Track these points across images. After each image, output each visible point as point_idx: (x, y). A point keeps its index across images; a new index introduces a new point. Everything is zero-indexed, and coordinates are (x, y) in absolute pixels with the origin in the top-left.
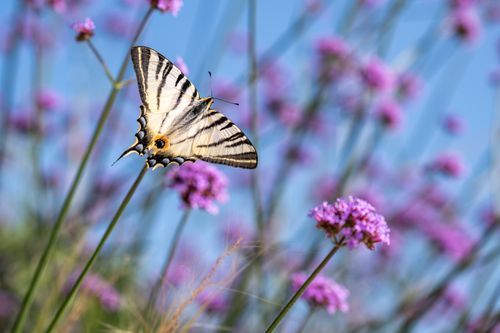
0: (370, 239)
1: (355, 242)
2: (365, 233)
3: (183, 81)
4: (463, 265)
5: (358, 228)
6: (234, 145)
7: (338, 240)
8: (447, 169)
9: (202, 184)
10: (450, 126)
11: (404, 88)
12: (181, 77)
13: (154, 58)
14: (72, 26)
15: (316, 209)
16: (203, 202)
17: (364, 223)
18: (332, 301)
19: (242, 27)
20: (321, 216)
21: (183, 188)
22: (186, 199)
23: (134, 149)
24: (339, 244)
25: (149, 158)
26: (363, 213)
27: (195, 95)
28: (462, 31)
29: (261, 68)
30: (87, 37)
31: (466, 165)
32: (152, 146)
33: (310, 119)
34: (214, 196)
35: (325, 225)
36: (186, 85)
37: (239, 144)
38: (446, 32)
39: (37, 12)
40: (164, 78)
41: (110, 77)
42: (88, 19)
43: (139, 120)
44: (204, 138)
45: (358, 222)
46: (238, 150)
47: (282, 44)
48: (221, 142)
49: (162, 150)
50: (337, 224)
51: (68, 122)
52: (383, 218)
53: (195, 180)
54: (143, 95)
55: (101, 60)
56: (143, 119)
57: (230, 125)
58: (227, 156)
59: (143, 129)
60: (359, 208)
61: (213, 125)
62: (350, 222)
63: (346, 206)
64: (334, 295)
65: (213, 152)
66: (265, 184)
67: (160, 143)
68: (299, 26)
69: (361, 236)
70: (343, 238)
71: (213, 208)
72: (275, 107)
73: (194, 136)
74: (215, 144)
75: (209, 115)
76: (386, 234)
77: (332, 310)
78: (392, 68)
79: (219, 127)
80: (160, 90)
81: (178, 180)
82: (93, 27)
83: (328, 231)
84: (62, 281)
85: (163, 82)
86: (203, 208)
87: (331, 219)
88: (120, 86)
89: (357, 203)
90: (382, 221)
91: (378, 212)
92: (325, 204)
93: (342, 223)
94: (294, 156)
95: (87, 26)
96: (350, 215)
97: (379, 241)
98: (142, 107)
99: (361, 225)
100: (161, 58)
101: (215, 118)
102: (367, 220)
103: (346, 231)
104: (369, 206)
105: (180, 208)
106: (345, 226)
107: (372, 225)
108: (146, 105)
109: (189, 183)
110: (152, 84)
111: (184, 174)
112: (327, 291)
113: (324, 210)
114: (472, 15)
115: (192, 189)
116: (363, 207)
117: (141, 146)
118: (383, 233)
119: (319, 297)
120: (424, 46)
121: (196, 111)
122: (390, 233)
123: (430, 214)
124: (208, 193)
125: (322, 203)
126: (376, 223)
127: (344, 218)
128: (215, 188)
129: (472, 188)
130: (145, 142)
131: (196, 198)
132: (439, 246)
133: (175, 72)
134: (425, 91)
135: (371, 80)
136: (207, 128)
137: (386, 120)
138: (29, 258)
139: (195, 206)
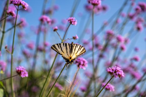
0: (120, 76)
1: (117, 76)
4: (139, 81)
5: (117, 73)
8: (136, 59)
9: (82, 63)
10: (136, 50)
11: (126, 41)
14: (53, 28)
15: (108, 69)
17: (118, 72)
19: (90, 28)
21: (78, 64)
22: (79, 66)
24: (113, 77)
28: (139, 29)
29: (94, 37)
30: (56, 30)
31: (140, 59)
33: (105, 48)
34: (85, 66)
35: (110, 72)
38: (135, 29)
40: (61, 47)
41: (61, 39)
42: (56, 26)
45: (117, 72)
47: (99, 32)
50: (112, 72)
53: (80, 62)
55: (59, 35)
60: (117, 69)
62: (115, 72)
63: (114, 68)
64: (111, 88)
66: (95, 63)
68: (103, 28)
69: (118, 75)
71: (84, 68)
72: (97, 46)
77: (111, 91)
78: (123, 37)
82: (57, 28)
83: (111, 74)
86: (82, 68)
87: (111, 71)
90: (122, 72)
91: (122, 70)
92: (110, 68)
93: (114, 72)
94: (101, 56)
95: (56, 28)
96: (115, 70)
97: (122, 76)
99: (118, 73)
102: (119, 71)
103: (115, 74)
104: (120, 68)
106: (114, 73)
111: (78, 61)
112: (110, 87)
113: (110, 69)
114: (141, 25)
115: (80, 64)
116: (118, 68)
118: (123, 74)
119: (108, 88)
120: (131, 32)
122: (124, 74)
123: (131, 69)
124: (83, 65)
125: (109, 67)
126: (121, 72)
127: (114, 71)
128: (85, 64)
129: (141, 64)
131: (81, 66)
132: (134, 76)
134: (130, 42)
135: (119, 40)
137: (122, 49)
139: (80, 68)
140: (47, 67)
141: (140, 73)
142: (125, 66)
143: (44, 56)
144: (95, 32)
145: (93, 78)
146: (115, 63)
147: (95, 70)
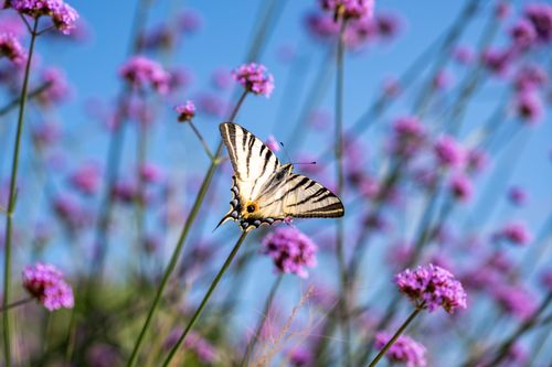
0: (448, 303)
1: (435, 305)
2: (444, 298)
3: (266, 151)
4: (527, 326)
5: (437, 293)
6: (320, 200)
7: (420, 303)
8: (514, 237)
9: (294, 251)
10: (515, 197)
11: (474, 162)
12: (263, 148)
13: (239, 132)
14: (174, 108)
15: (400, 276)
16: (294, 267)
17: (443, 288)
18: (411, 356)
19: (327, 106)
20: (404, 282)
21: (277, 254)
22: (279, 264)
23: (230, 215)
24: (421, 307)
25: (242, 222)
26: (442, 280)
27: (277, 163)
28: (526, 112)
29: (343, 145)
30: (188, 117)
31: (530, 234)
32: (245, 212)
33: (388, 192)
34: (304, 261)
35: (408, 290)
36: (268, 155)
37: (324, 198)
38: (512, 114)
39: (142, 93)
40: (250, 149)
41: (209, 154)
42: (188, 102)
43: (232, 190)
44: (291, 199)
45: (437, 287)
46: (325, 203)
47: (362, 125)
48: (307, 200)
49: (253, 214)
50: (418, 289)
51: (167, 193)
52: (460, 284)
53: (287, 247)
54: (234, 166)
55: (200, 138)
56: (236, 188)
57: (313, 184)
58: (316, 210)
59: (237, 197)
60: (439, 275)
61: (297, 186)
62: (430, 288)
63: (427, 273)
64: (412, 351)
65: (302, 209)
66: (348, 251)
67: (251, 209)
68: (378, 107)
69: (441, 300)
70: (424, 302)
71: (303, 273)
72: (354, 179)
73: (282, 198)
74: (302, 202)
75: (292, 179)
76: (463, 298)
77: (410, 364)
78: (463, 146)
79: (303, 187)
80: (248, 160)
81: (272, 247)
82: (194, 109)
83: (411, 296)
84: (163, 339)
85: (250, 153)
86: (294, 273)
87: (413, 285)
88: (217, 162)
89: (436, 270)
90: (459, 287)
91: (456, 279)
92: (407, 271)
93: (423, 288)
94: (372, 223)
95: (188, 107)
96: (431, 282)
97: (457, 304)
98: (234, 178)
99: (441, 291)
100: (245, 132)
101: (297, 181)
102: (446, 286)
103: (427, 296)
104: (448, 273)
105: (274, 272)
106: (426, 291)
107: (451, 291)
108: (238, 174)
109: (282, 249)
110: (241, 154)
111: (277, 242)
112: (406, 348)
113: (407, 277)
114: (535, 98)
115: (285, 255)
116: (442, 274)
117: (236, 213)
118: (460, 296)
119: (399, 354)
120: (493, 125)
121: (279, 176)
122: (467, 297)
123: (495, 276)
124: (299, 259)
125: (404, 269)
126: (454, 288)
127: (425, 283)
128: (305, 255)
129: (534, 255)
130: (239, 208)
131: (288, 264)
132: (506, 306)
133: (258, 144)
134: (491, 165)
135: (444, 156)
136: (292, 190)
137: (458, 192)
138: (131, 317)
139: (287, 270)
140: (151, 267)
141: (530, 294)
142: (469, 263)
143: (140, 223)
144: (347, 124)
145: (340, 313)
146: (431, 250)
147: (348, 276)
